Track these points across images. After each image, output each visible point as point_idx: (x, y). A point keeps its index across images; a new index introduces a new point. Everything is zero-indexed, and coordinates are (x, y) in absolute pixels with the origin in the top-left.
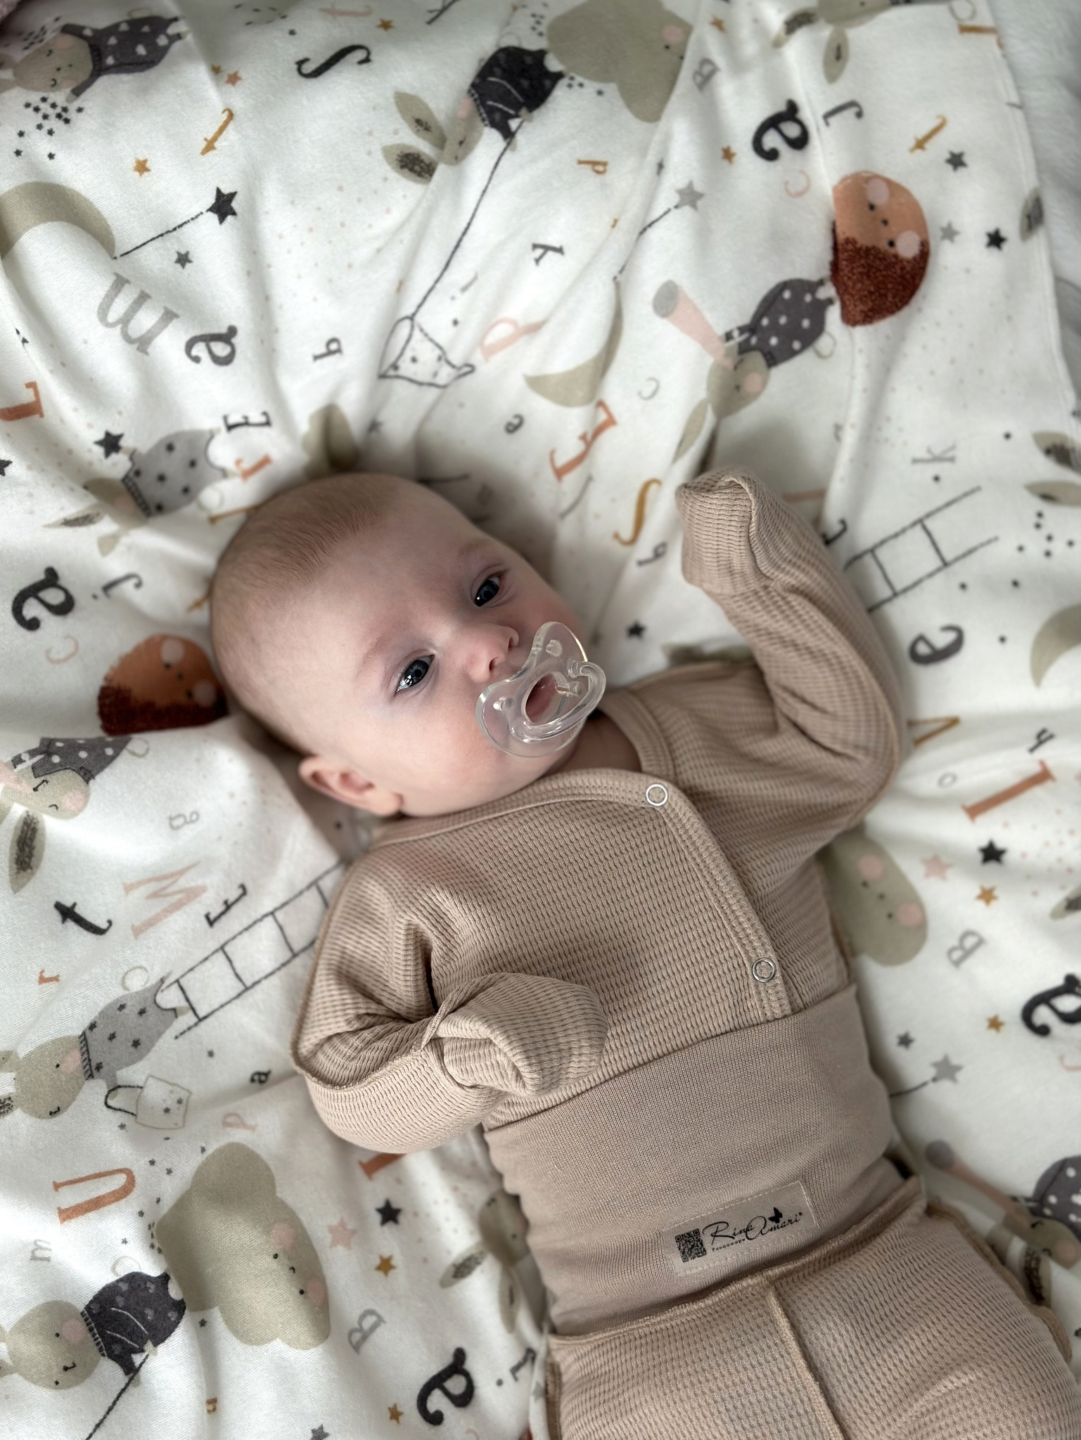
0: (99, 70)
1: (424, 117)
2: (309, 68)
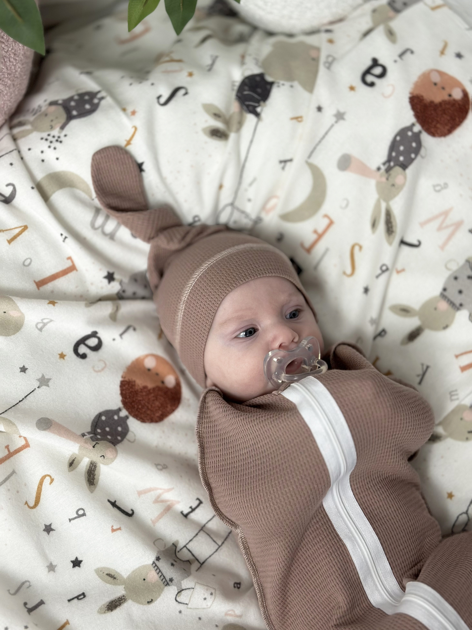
0: (70, 118)
1: (217, 112)
2: (163, 100)
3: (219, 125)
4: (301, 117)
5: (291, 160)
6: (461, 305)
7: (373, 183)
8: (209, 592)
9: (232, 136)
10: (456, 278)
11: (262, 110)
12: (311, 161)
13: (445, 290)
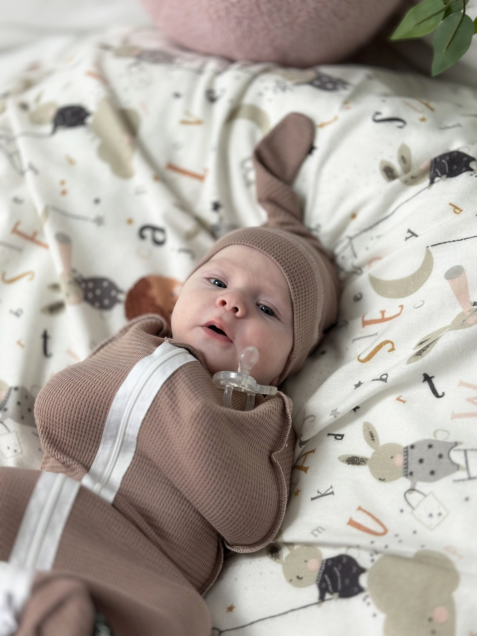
1: (406, 157)
2: (378, 117)
3: (398, 167)
4: (461, 211)
5: (417, 236)
6: (411, 474)
7: (459, 310)
8: (15, 448)
9: (397, 182)
10: (430, 446)
11: (438, 181)
12: (431, 249)
13: (412, 447)
